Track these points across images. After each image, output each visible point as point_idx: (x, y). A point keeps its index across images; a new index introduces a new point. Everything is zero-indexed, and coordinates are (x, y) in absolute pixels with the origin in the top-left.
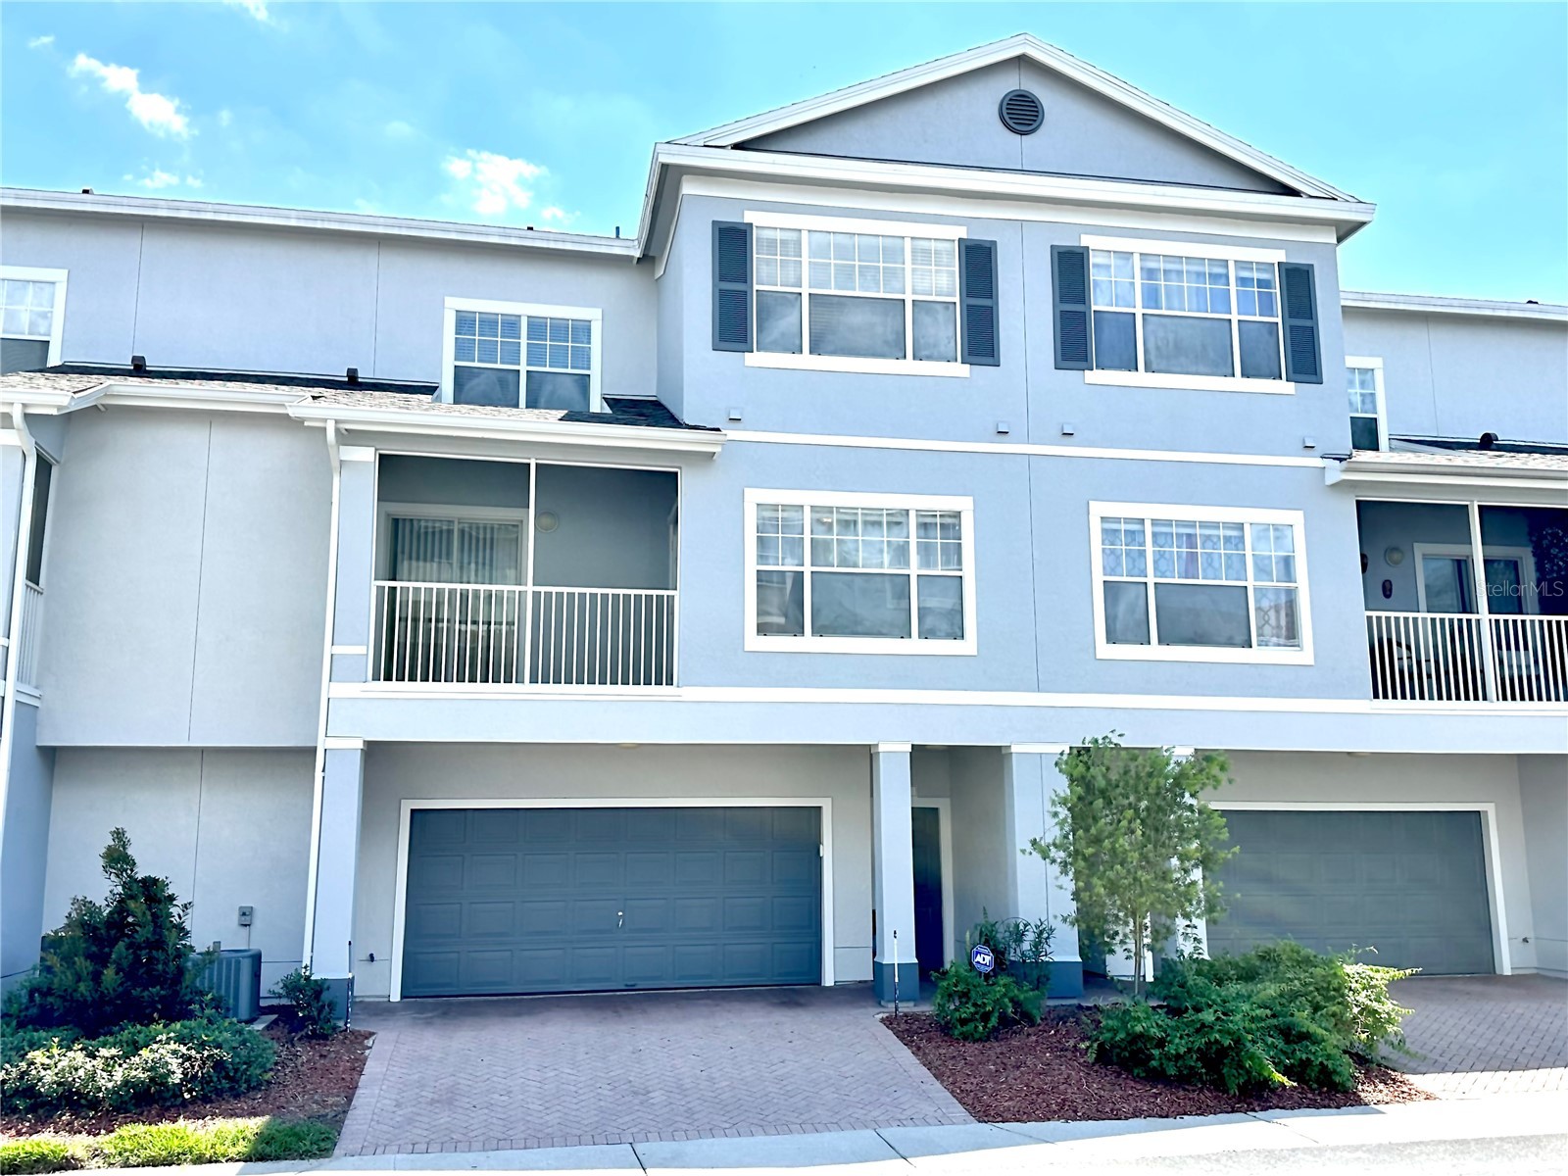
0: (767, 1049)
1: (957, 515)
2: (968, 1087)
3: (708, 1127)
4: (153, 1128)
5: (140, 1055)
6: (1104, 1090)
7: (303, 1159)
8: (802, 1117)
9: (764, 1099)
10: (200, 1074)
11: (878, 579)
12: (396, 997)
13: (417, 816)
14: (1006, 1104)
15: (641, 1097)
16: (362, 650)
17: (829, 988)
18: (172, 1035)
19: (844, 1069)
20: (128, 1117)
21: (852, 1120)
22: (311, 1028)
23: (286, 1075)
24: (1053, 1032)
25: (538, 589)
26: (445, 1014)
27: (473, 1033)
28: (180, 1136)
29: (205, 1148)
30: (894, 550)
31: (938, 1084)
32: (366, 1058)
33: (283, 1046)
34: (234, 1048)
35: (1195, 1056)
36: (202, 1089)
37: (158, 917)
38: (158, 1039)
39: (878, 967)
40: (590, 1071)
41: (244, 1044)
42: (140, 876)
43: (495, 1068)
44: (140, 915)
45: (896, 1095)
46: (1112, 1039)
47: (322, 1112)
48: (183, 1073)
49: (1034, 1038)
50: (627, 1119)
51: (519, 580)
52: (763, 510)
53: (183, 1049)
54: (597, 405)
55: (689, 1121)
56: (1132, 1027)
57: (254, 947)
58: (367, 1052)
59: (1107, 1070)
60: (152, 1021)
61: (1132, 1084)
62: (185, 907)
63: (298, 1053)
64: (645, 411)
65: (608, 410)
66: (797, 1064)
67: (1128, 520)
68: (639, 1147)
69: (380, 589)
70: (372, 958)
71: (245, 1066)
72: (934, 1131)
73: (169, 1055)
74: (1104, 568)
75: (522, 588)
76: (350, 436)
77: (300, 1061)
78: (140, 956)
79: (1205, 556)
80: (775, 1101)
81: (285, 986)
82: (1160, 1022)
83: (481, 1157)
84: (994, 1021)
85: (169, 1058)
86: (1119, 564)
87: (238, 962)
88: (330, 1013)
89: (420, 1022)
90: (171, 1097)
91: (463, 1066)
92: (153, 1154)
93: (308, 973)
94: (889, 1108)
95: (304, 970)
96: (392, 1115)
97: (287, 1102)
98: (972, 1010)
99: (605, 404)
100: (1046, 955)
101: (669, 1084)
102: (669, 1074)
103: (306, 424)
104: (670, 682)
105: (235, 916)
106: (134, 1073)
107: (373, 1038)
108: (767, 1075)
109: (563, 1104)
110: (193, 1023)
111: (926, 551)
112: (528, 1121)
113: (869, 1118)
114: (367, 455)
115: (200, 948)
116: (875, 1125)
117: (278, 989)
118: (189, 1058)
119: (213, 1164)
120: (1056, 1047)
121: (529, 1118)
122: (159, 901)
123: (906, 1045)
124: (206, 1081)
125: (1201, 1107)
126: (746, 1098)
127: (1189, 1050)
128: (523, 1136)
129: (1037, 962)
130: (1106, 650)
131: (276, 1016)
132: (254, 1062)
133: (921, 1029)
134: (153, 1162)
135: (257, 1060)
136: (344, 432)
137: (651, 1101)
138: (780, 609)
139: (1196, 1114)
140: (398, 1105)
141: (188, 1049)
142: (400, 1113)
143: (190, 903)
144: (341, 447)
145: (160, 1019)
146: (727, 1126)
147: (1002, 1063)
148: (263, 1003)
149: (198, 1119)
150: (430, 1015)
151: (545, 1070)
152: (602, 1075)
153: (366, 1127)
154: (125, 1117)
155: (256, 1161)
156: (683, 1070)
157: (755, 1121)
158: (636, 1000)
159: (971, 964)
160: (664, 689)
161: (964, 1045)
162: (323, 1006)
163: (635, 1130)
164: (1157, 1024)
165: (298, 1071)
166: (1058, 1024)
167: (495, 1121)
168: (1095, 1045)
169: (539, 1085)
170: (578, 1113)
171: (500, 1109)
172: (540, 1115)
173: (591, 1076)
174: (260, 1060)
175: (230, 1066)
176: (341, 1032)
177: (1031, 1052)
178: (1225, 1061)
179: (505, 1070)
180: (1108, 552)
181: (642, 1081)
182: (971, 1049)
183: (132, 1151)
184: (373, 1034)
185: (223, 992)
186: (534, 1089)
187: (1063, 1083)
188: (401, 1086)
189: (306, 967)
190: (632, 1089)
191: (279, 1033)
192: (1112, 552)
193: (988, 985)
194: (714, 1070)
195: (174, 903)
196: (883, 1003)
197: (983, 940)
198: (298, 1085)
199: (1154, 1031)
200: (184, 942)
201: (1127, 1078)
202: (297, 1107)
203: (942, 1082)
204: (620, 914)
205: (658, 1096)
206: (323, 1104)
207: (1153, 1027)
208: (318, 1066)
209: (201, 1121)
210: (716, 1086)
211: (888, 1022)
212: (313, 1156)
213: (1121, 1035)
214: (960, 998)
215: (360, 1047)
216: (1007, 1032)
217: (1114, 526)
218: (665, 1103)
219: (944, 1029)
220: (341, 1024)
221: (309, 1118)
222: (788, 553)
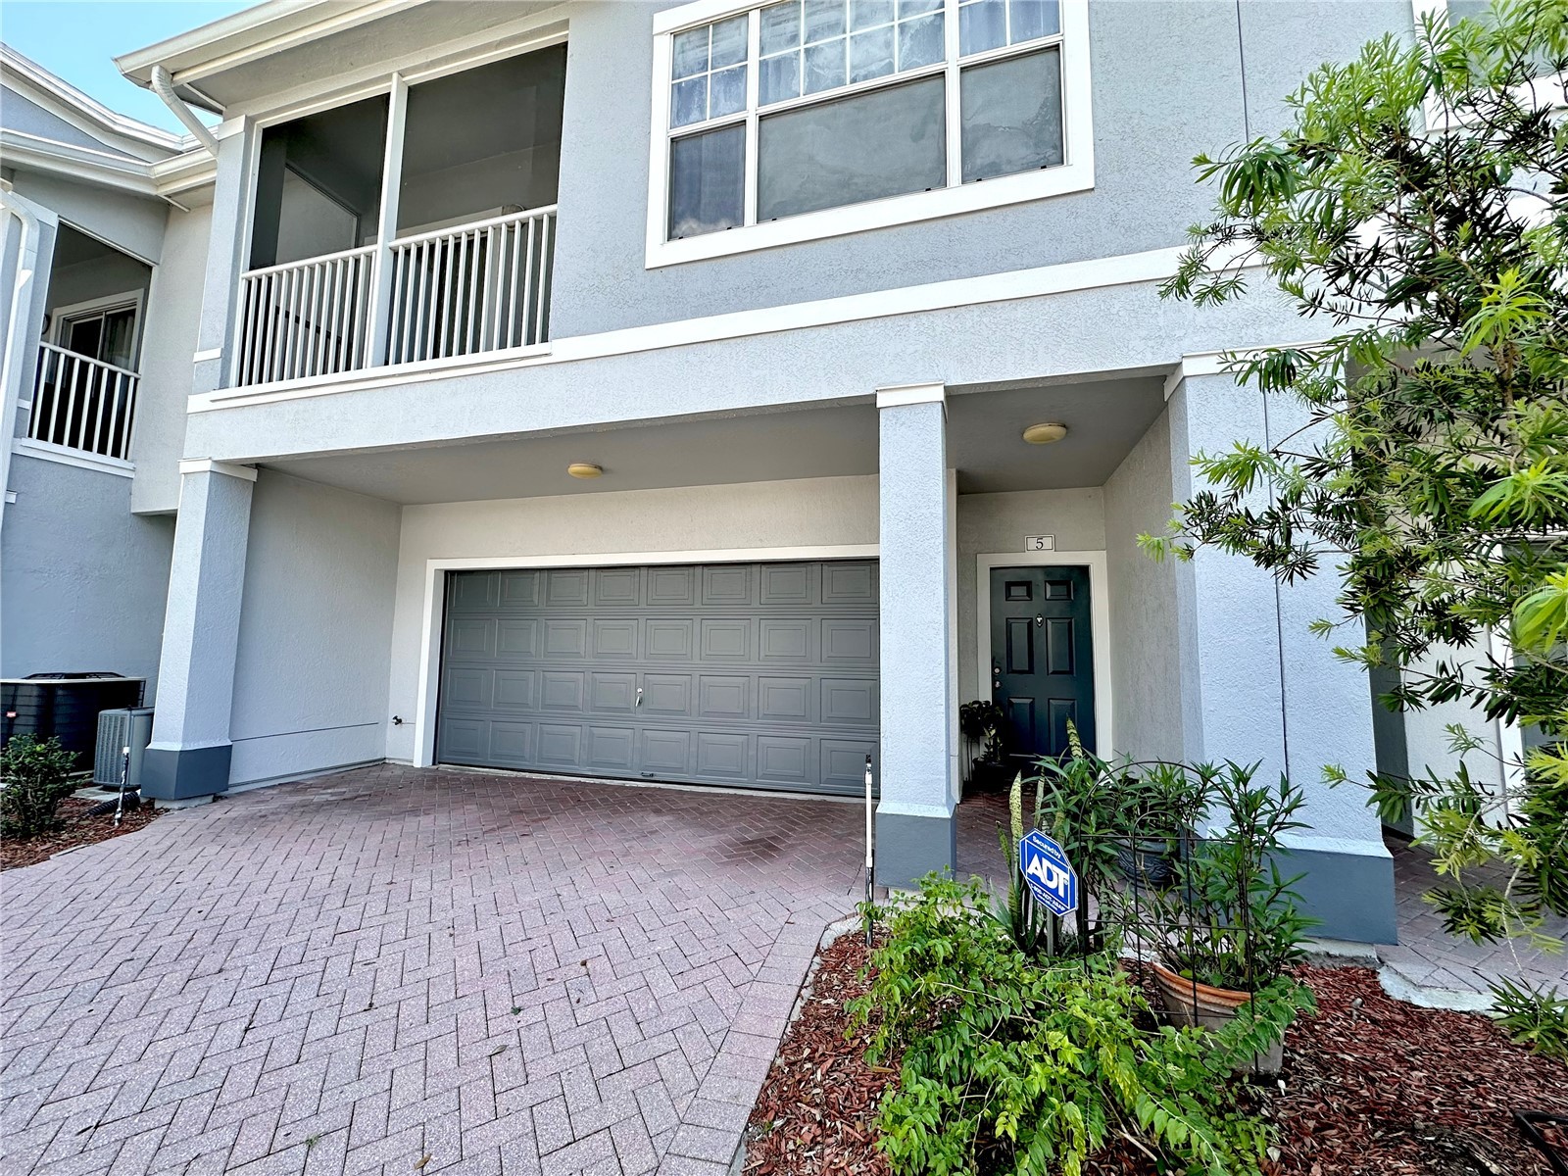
16: (216, 353)
30: (914, 37)
52: (682, 41)
70: (398, 721)
114: (239, 126)
222: (722, 96)
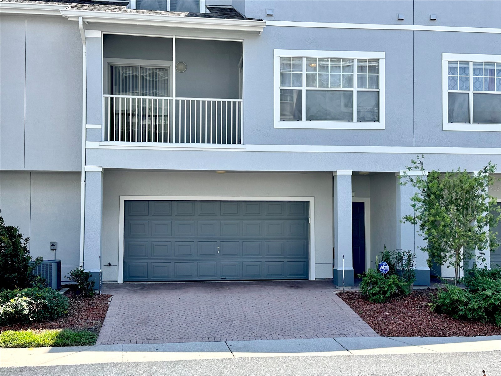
0: (285, 304)
1: (377, 60)
2: (376, 322)
3: (259, 335)
4: (17, 332)
5: (10, 302)
6: (439, 324)
7: (83, 346)
8: (301, 332)
9: (284, 324)
10: (36, 310)
11: (338, 93)
12: (121, 281)
13: (127, 203)
14: (393, 329)
15: (229, 323)
16: (99, 127)
17: (313, 281)
18: (23, 293)
19: (320, 313)
20: (6, 328)
21: (323, 334)
22: (84, 293)
23: (74, 312)
24: (416, 299)
25: (178, 98)
26: (142, 288)
27: (155, 296)
28: (29, 335)
29: (40, 340)
30: (346, 79)
31: (362, 320)
32: (109, 305)
33: (72, 300)
34: (51, 300)
35: (482, 310)
36: (38, 317)
37: (15, 244)
38: (17, 295)
39: (335, 272)
40: (206, 312)
41: (55, 298)
42: (6, 226)
43: (165, 310)
44: (6, 242)
45: (343, 324)
46: (443, 302)
47: (90, 327)
48: (29, 310)
49: (407, 302)
50: (223, 331)
51: (169, 94)
52: (283, 60)
53: (29, 300)
54: (203, 10)
55: (250, 333)
56: (453, 297)
57: (58, 259)
58: (109, 303)
59: (441, 315)
60: (15, 288)
61: (452, 322)
62: (27, 239)
63: (79, 303)
64: (226, 12)
65: (208, 12)
66: (298, 311)
67: (461, 62)
68: (229, 343)
69: (106, 99)
70: (110, 264)
71: (56, 307)
72: (360, 339)
73: (23, 302)
74: (449, 86)
75: (170, 98)
76: (90, 25)
77: (80, 306)
78: (8, 260)
79: (498, 80)
80: (289, 325)
81: (72, 275)
82: (466, 295)
83: (160, 345)
84: (388, 294)
85: (23, 303)
86: (456, 84)
87: (51, 265)
88: (92, 287)
89: (132, 291)
90: (25, 320)
91: (151, 309)
92: (18, 343)
93: (82, 269)
94: (340, 329)
95: (80, 268)
96: (120, 329)
97: (75, 323)
98: (378, 289)
99: (208, 10)
100: (413, 266)
101: (241, 318)
102: (241, 314)
103: (69, 19)
104: (240, 142)
105: (49, 246)
106: (8, 309)
107: (112, 297)
108: (285, 315)
109: (195, 325)
110: (32, 289)
111: (361, 80)
112: (180, 332)
113: (330, 333)
114: (97, 35)
115: (34, 258)
116: (334, 336)
117: (69, 276)
118: (31, 303)
119: (44, 347)
120: (417, 306)
121: (180, 330)
122: (15, 237)
123: (348, 304)
124: (39, 312)
125: (484, 332)
126: (276, 324)
127: (479, 307)
128: (178, 337)
129: (409, 270)
130: (447, 126)
131: (68, 289)
132: (60, 306)
133: (355, 298)
134: (18, 346)
135: (61, 305)
136: (87, 23)
137: (234, 324)
138: (291, 113)
139: (482, 335)
140: (123, 324)
141: (31, 300)
142: (125, 327)
143: (29, 238)
144: (85, 30)
145: (18, 287)
146: (268, 335)
147: (392, 312)
148: (62, 284)
149: (37, 329)
150: (136, 289)
151: (187, 311)
152: (212, 313)
153: (109, 333)
154: (5, 328)
155: (62, 346)
156: (248, 312)
157: (280, 333)
158: (226, 284)
159: (378, 270)
160: (237, 146)
161: (374, 305)
162: (89, 284)
163: (227, 336)
164: (465, 296)
165: (79, 310)
166: (418, 296)
167: (165, 331)
168: (435, 305)
169: (184, 317)
170: (202, 329)
171: (167, 327)
172: (185, 329)
173: (207, 314)
174: (62, 305)
175: (50, 307)
176: (97, 295)
177: (406, 308)
178: (496, 312)
179: (170, 311)
180: (451, 79)
181: (229, 316)
182: (378, 306)
183: (9, 341)
184: (112, 296)
185: (45, 277)
186: (182, 319)
187: (420, 321)
188: (124, 317)
189: (81, 267)
190: (225, 319)
191: (70, 295)
192: (453, 78)
193: (386, 279)
194: (261, 312)
195: (22, 237)
196: (337, 287)
197: (384, 259)
198: (79, 316)
199: (463, 299)
200: (26, 255)
201: (450, 319)
202: (79, 325)
203: (364, 320)
204: (218, 248)
205: (236, 323)
206: (90, 323)
207: (463, 297)
208: (88, 308)
209: (37, 330)
210: (262, 319)
211: (339, 295)
212: (87, 345)
213: (447, 301)
214: (373, 284)
215: (106, 301)
216: (394, 299)
217: (454, 65)
218: (240, 326)
219: (365, 298)
220: (97, 292)
221: (84, 329)
222: (295, 81)
